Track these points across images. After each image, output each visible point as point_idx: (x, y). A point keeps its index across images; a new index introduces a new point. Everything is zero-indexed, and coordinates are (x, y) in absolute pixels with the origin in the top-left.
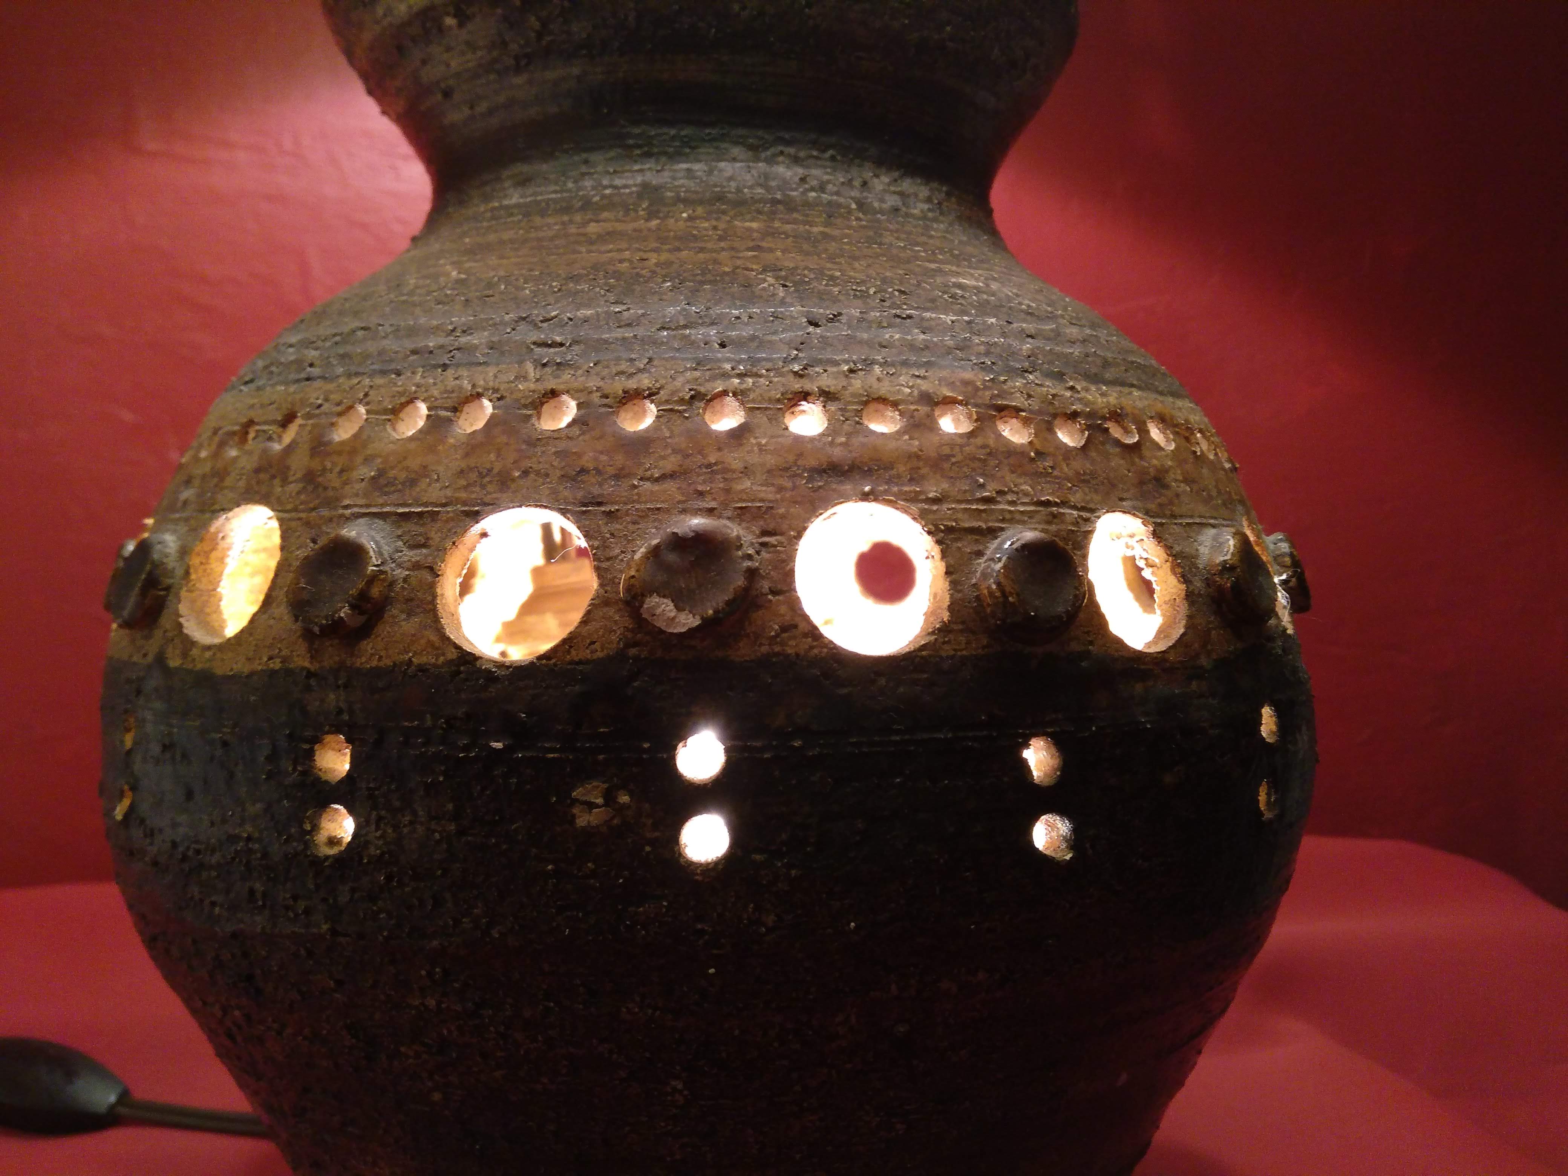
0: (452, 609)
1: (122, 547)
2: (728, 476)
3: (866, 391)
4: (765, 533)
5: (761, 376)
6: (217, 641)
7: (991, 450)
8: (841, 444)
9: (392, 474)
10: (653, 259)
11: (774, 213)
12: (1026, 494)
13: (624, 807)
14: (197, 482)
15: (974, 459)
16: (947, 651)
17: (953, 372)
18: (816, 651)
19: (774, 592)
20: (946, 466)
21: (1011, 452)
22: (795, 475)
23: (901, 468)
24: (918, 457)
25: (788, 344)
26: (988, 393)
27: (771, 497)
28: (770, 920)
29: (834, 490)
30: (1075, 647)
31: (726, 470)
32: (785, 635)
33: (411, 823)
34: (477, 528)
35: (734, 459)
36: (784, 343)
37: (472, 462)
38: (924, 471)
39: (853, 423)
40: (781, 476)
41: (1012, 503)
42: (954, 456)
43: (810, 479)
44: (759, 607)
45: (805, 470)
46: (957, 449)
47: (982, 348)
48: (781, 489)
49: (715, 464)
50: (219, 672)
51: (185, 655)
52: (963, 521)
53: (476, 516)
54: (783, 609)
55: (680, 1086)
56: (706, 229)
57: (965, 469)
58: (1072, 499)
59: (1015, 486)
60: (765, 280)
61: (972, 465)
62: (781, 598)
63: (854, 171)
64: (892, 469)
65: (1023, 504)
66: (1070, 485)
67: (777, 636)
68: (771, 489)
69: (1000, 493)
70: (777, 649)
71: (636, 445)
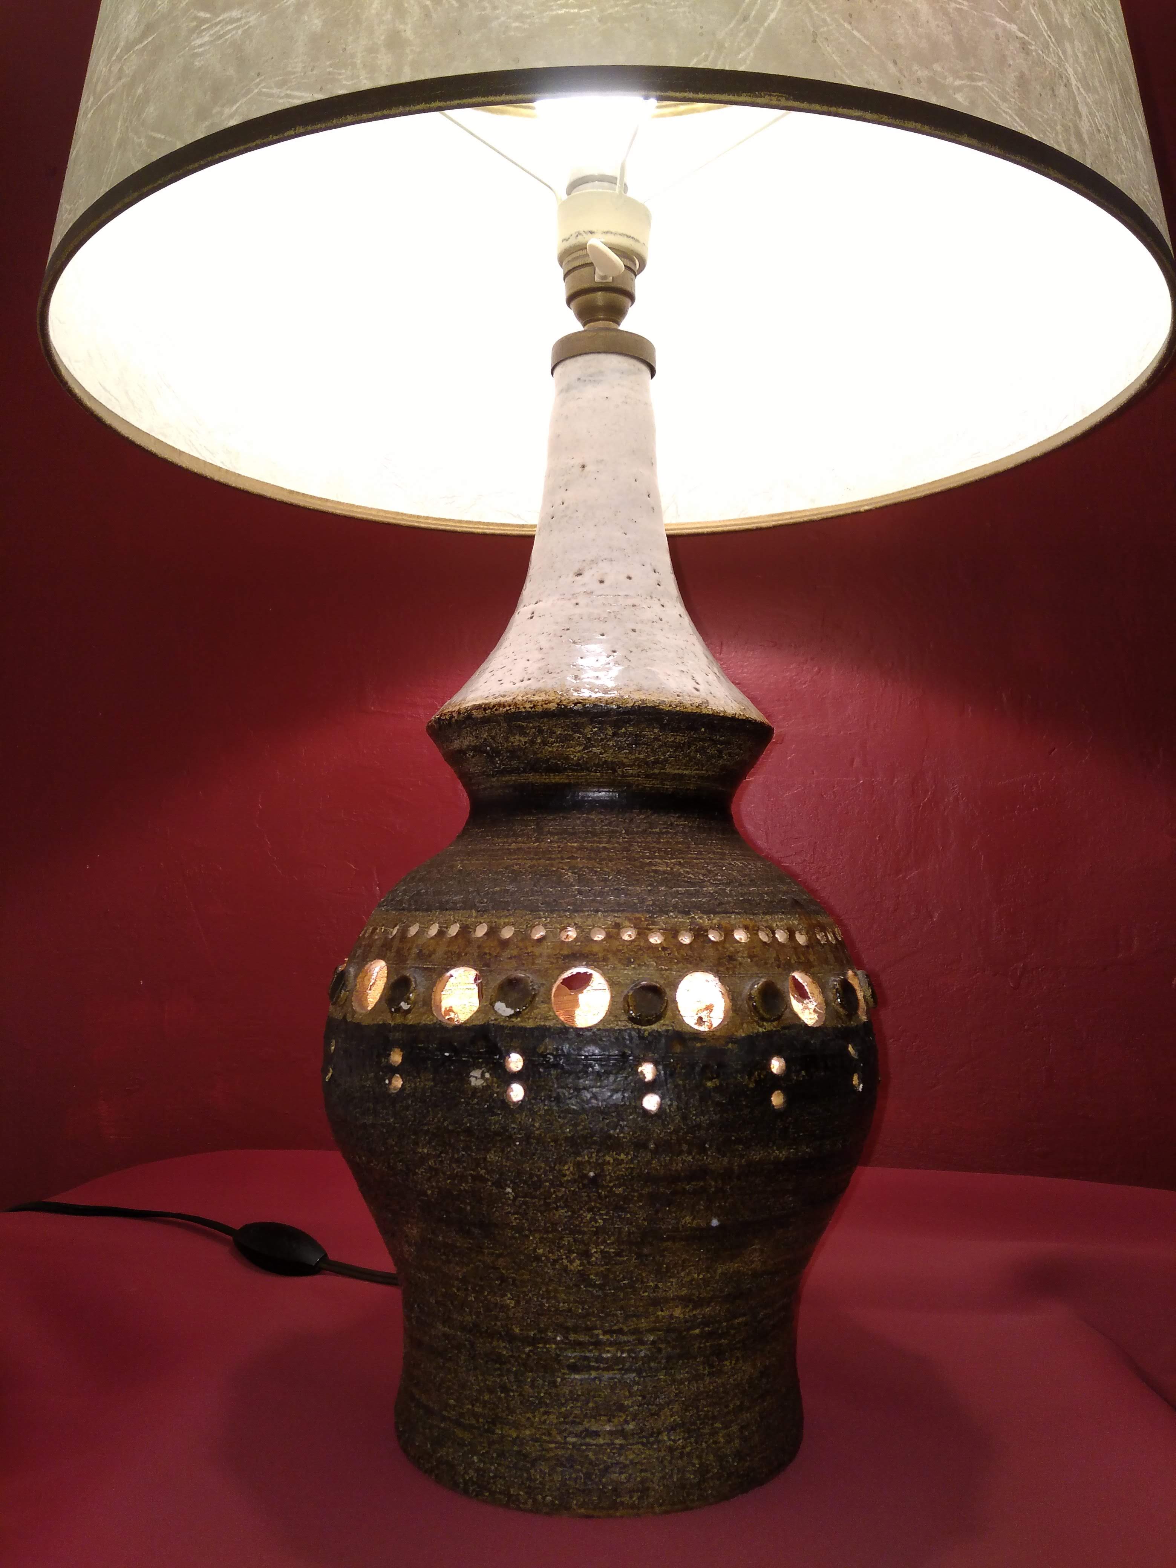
1: (337, 968)
2: (534, 957)
3: (593, 924)
5: (553, 918)
6: (364, 1012)
7: (641, 947)
9: (424, 951)
10: (529, 863)
11: (586, 838)
12: (652, 965)
13: (487, 1079)
14: (363, 948)
15: (632, 951)
17: (633, 914)
18: (557, 1025)
19: (543, 1003)
20: (621, 953)
21: (652, 947)
22: (560, 958)
23: (599, 956)
24: (606, 951)
25: (567, 904)
26: (646, 923)
27: (547, 966)
28: (537, 1125)
29: (572, 964)
31: (534, 955)
32: (546, 1018)
33: (420, 1082)
34: (448, 974)
35: (537, 951)
36: (565, 903)
37: (450, 949)
38: (610, 955)
39: (584, 938)
40: (555, 958)
41: (645, 970)
43: (565, 959)
44: (537, 1008)
46: (625, 947)
47: (651, 903)
48: (552, 963)
50: (363, 1024)
51: (353, 1017)
52: (620, 978)
53: (448, 970)
55: (511, 1191)
56: (555, 847)
57: (627, 955)
58: (674, 969)
59: (648, 961)
60: (567, 874)
61: (630, 954)
62: (545, 1005)
63: (627, 815)
64: (596, 955)
66: (675, 962)
67: (543, 1019)
68: (549, 962)
69: (640, 965)
70: (542, 1023)
71: (505, 944)
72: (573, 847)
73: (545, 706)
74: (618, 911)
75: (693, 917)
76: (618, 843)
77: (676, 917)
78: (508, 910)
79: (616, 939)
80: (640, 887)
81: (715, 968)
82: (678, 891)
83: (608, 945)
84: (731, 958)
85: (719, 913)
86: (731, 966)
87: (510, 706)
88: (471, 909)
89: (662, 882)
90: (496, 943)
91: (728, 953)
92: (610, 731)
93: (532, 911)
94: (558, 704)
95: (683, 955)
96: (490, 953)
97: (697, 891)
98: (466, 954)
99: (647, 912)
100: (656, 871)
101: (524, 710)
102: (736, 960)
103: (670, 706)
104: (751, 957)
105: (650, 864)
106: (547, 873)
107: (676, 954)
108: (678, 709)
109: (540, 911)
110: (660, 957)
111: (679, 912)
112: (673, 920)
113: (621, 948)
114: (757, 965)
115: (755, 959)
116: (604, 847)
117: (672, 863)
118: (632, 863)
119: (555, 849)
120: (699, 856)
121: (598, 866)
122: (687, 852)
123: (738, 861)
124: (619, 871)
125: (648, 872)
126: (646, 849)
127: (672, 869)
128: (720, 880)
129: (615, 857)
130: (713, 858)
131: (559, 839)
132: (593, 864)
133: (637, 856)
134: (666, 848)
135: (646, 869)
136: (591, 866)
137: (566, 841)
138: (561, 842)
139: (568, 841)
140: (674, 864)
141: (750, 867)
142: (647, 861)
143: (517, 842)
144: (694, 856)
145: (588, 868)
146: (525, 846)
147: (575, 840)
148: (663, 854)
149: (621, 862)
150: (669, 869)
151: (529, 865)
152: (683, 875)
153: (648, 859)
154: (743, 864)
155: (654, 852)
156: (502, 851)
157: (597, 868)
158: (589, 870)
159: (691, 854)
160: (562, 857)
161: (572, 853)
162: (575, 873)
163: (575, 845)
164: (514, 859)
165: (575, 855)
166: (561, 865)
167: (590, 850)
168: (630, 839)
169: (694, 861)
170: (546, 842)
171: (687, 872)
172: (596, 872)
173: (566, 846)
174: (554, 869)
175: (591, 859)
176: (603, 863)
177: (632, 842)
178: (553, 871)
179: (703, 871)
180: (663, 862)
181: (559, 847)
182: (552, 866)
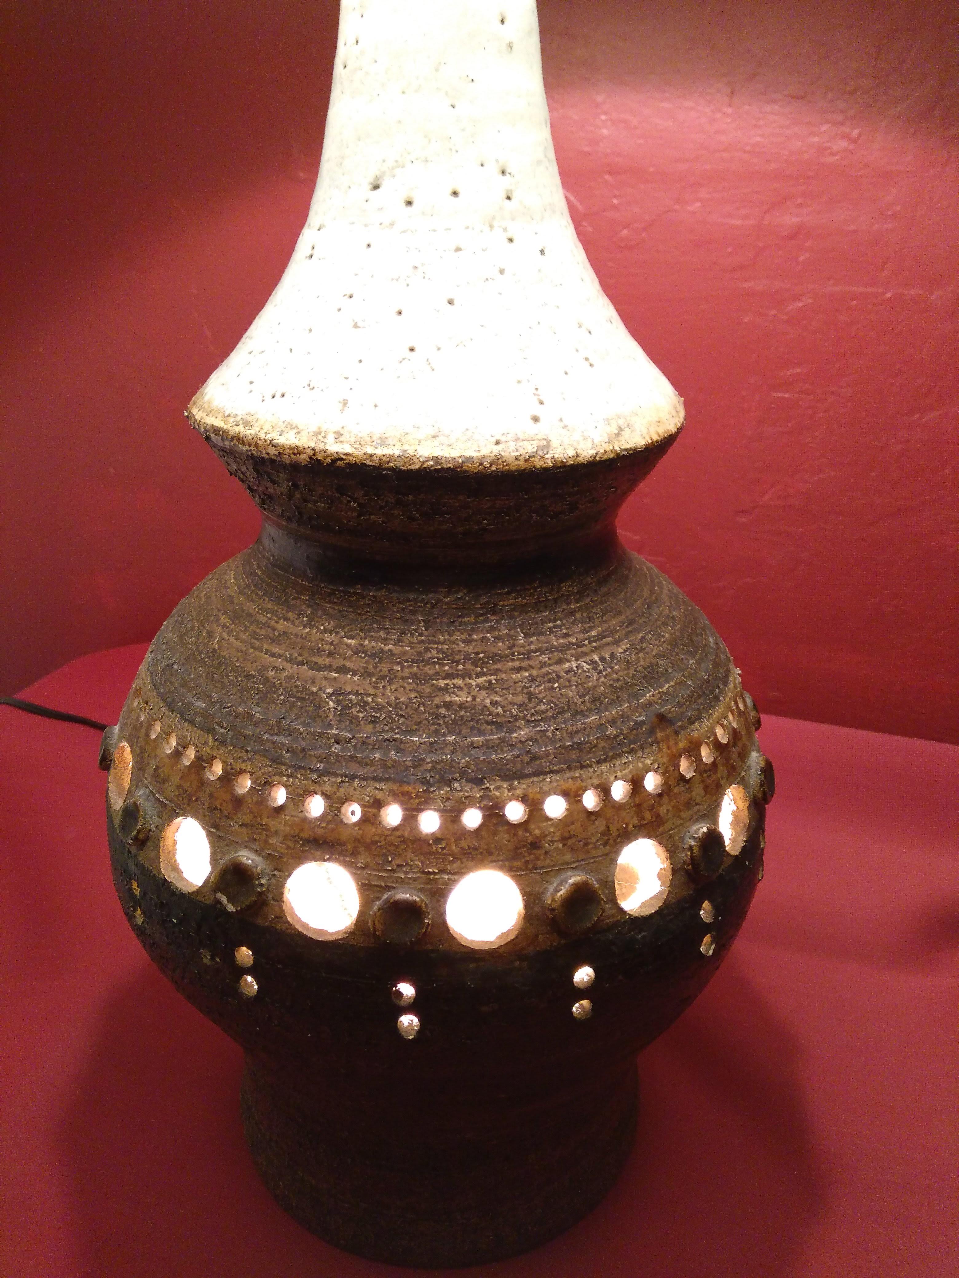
0: (171, 848)
2: (268, 833)
3: (346, 796)
4: (276, 869)
5: (297, 778)
6: (116, 804)
7: (404, 839)
8: (323, 827)
10: (288, 669)
11: (369, 630)
12: (417, 866)
13: (217, 962)
15: (391, 844)
16: (353, 942)
17: (401, 786)
18: (289, 931)
19: (273, 899)
20: (374, 847)
21: (417, 840)
22: (296, 841)
23: (349, 846)
24: (359, 841)
25: (318, 758)
26: (419, 798)
27: (282, 851)
29: (312, 854)
30: (429, 947)
31: (267, 830)
32: (277, 920)
34: (177, 821)
35: (273, 824)
36: (315, 757)
37: (182, 783)
38: (361, 849)
39: (334, 815)
40: (290, 840)
41: (406, 873)
42: (380, 842)
43: (303, 845)
44: (267, 905)
45: (301, 840)
46: (383, 838)
47: (430, 765)
48: (288, 848)
49: (265, 825)
52: (373, 881)
53: (177, 814)
54: (277, 909)
56: (327, 643)
57: (384, 851)
58: (449, 868)
59: (411, 861)
60: (328, 703)
61: (389, 848)
62: (276, 903)
64: (344, 846)
65: (414, 872)
66: (451, 859)
67: (273, 920)
68: (284, 846)
69: (400, 866)
70: (273, 925)
71: (238, 801)
72: (348, 646)
73: (293, 456)
74: (380, 780)
75: (487, 788)
76: (411, 644)
77: (461, 791)
78: (247, 751)
79: (372, 824)
80: (420, 736)
81: (507, 864)
82: (473, 743)
83: (361, 832)
84: (535, 845)
85: (527, 776)
86: (532, 857)
87: (250, 445)
88: (209, 733)
89: (455, 726)
90: (228, 797)
91: (530, 839)
92: (391, 499)
93: (273, 761)
94: (310, 458)
95: (463, 849)
96: (221, 809)
97: (502, 740)
98: (197, 800)
99: (423, 783)
100: (448, 705)
101: (267, 457)
102: (539, 848)
103: (481, 464)
104: (564, 839)
105: (446, 689)
106: (304, 695)
107: (454, 847)
108: (494, 468)
109: (283, 764)
110: (431, 853)
111: (469, 781)
112: (456, 794)
113: (377, 838)
114: (573, 850)
115: (570, 842)
116: (390, 650)
117: (477, 686)
118: (420, 688)
119: (326, 647)
120: (525, 664)
121: (371, 691)
122: (507, 656)
123: (588, 659)
124: (397, 704)
125: (438, 706)
126: (447, 656)
127: (474, 698)
128: (544, 712)
129: (399, 674)
130: (545, 662)
131: (335, 628)
132: (366, 686)
133: (430, 672)
134: (477, 654)
135: (437, 700)
136: (361, 691)
137: (342, 634)
138: (337, 633)
139: (345, 633)
140: (480, 687)
141: (601, 667)
142: (442, 683)
143: (286, 619)
144: (516, 664)
145: (357, 694)
146: (293, 630)
147: (354, 633)
148: (469, 666)
149: (405, 685)
150: (469, 699)
151: (287, 673)
152: (488, 710)
153: (444, 679)
154: (593, 662)
155: (458, 662)
156: (267, 631)
157: (370, 695)
158: (358, 700)
159: (513, 660)
160: (330, 666)
161: (345, 658)
162: (338, 702)
163: (352, 642)
164: (273, 655)
165: (348, 664)
166: (324, 683)
167: (370, 656)
168: (429, 636)
169: (514, 676)
170: (319, 629)
171: (494, 704)
172: (366, 703)
173: (341, 642)
174: (315, 689)
175: (366, 674)
176: (380, 685)
177: (430, 642)
178: (313, 693)
179: (520, 699)
180: (465, 685)
181: (332, 643)
182: (313, 682)
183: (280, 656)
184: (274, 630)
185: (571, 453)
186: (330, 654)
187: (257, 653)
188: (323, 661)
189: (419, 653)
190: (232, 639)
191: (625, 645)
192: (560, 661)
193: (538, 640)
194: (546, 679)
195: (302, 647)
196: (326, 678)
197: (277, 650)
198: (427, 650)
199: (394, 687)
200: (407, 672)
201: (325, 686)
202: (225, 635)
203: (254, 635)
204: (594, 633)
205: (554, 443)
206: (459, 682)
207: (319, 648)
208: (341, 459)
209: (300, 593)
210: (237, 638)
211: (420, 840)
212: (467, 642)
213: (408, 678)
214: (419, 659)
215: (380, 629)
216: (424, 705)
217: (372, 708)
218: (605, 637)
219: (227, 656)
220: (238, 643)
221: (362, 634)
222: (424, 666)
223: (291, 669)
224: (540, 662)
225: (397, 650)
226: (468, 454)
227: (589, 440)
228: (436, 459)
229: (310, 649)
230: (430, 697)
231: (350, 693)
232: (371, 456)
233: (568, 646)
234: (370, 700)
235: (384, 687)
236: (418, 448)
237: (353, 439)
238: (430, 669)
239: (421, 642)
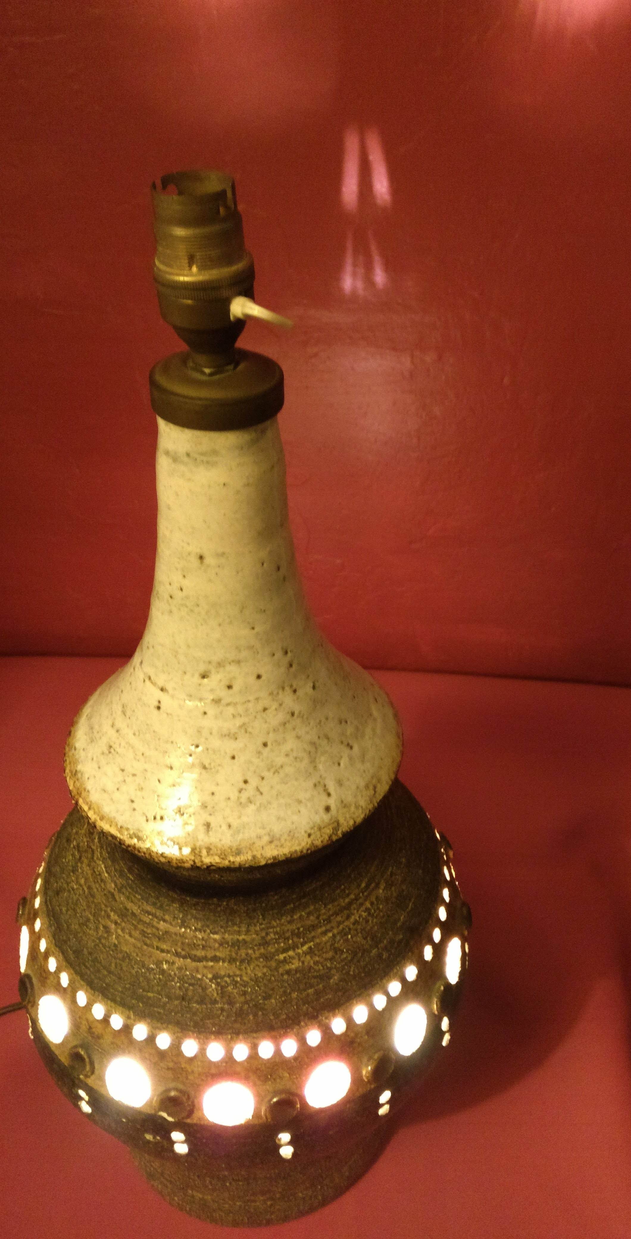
7: (276, 1065)
8: (222, 1066)
9: (93, 1030)
12: (286, 1077)
15: (269, 1069)
20: (259, 1072)
22: (208, 1076)
23: (243, 1073)
24: (249, 1070)
35: (189, 1067)
37: (115, 1041)
38: (250, 1074)
40: (203, 1076)
42: (262, 1069)
45: (210, 1075)
46: (265, 1067)
48: (203, 1080)
49: (184, 1069)
54: (200, 1114)
64: (239, 1073)
66: (305, 1066)
72: (215, 940)
74: (256, 1032)
75: (321, 1019)
76: (256, 932)
79: (255, 1058)
83: (249, 1064)
85: (343, 1004)
86: (351, 1049)
89: (295, 985)
90: (153, 1052)
91: (351, 1041)
95: (311, 1058)
96: (149, 1059)
98: (130, 1053)
102: (355, 1042)
103: (302, 852)
104: (368, 1033)
105: (285, 961)
107: (306, 1060)
108: (309, 851)
109: (190, 1031)
110: (293, 1067)
111: (309, 1019)
113: (260, 1067)
114: (373, 1036)
115: (371, 1033)
116: (244, 940)
117: (304, 952)
118: (269, 964)
119: (199, 942)
120: (328, 927)
121: (238, 972)
122: (317, 925)
123: (363, 908)
124: (256, 979)
125: (282, 975)
126: (281, 936)
127: (303, 962)
128: (345, 959)
129: (253, 956)
130: (340, 921)
131: (203, 926)
132: (233, 969)
133: (273, 950)
134: (298, 929)
135: (281, 970)
136: (231, 974)
137: (209, 931)
138: (205, 931)
139: (210, 931)
140: (305, 953)
141: (373, 911)
142: (282, 957)
143: (164, 921)
144: (324, 929)
145: (229, 976)
146: (173, 929)
147: (216, 930)
148: (296, 939)
149: (259, 963)
150: (301, 964)
151: (177, 965)
152: (313, 968)
153: (282, 953)
154: (367, 910)
155: (288, 939)
156: (152, 930)
157: (237, 976)
158: (231, 980)
159: (321, 927)
160: (206, 957)
161: (215, 950)
162: (218, 984)
163: (216, 937)
164: (162, 951)
165: (218, 954)
166: (205, 971)
167: (232, 946)
168: (267, 923)
169: (324, 939)
170: (191, 929)
171: (316, 963)
172: (237, 982)
173: (209, 938)
174: (199, 976)
175: (232, 960)
176: (243, 967)
177: (268, 928)
178: (199, 979)
179: (330, 954)
180: (296, 954)
181: (203, 939)
182: (197, 971)
183: (168, 952)
184: (158, 929)
185: (351, 823)
186: (204, 947)
187: (150, 949)
188: (200, 953)
189: (263, 938)
190: (127, 937)
191: (383, 885)
192: (348, 917)
193: (333, 906)
194: (343, 934)
195: (183, 943)
196: (205, 967)
197: (164, 947)
198: (267, 934)
199: (252, 967)
200: (258, 954)
201: (207, 973)
202: (119, 931)
203: (143, 933)
204: (363, 885)
205: (342, 820)
206: (291, 953)
207: (194, 944)
208: (213, 866)
209: (173, 902)
210: (131, 936)
211: (286, 1061)
212: (290, 922)
213: (259, 958)
214: (265, 943)
215: (234, 924)
216: (274, 976)
217: (241, 985)
218: (371, 884)
219: (128, 951)
220: (133, 940)
221: (223, 930)
222: (268, 946)
223: (179, 962)
224: (337, 922)
225: (248, 938)
226: (293, 849)
227: (360, 808)
228: (274, 858)
229: (189, 945)
230: (276, 969)
231: (224, 976)
232: (233, 862)
233: (350, 903)
234: (239, 979)
235: (245, 968)
236: (263, 852)
237: (219, 852)
238: (272, 948)
239: (262, 930)
